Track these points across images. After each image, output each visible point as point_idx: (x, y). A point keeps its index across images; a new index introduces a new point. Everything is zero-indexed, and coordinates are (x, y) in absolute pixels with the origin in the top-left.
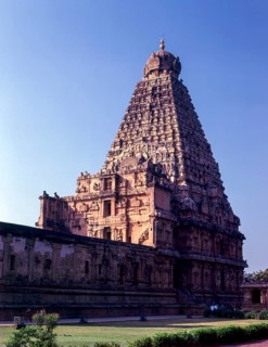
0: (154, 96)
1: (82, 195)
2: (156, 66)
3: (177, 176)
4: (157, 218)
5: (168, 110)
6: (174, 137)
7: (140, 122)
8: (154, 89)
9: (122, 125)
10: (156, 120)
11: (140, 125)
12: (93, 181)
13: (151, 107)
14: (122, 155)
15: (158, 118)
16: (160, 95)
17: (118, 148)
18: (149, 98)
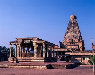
0: (73, 24)
1: (65, 42)
2: (73, 18)
3: (80, 39)
4: (82, 47)
5: (76, 27)
6: (78, 32)
7: (71, 28)
8: (73, 23)
9: (67, 29)
10: (74, 29)
11: (71, 29)
12: (67, 40)
13: (73, 26)
14: (68, 34)
15: (75, 28)
16: (75, 24)
17: (67, 33)
18: (72, 24)
